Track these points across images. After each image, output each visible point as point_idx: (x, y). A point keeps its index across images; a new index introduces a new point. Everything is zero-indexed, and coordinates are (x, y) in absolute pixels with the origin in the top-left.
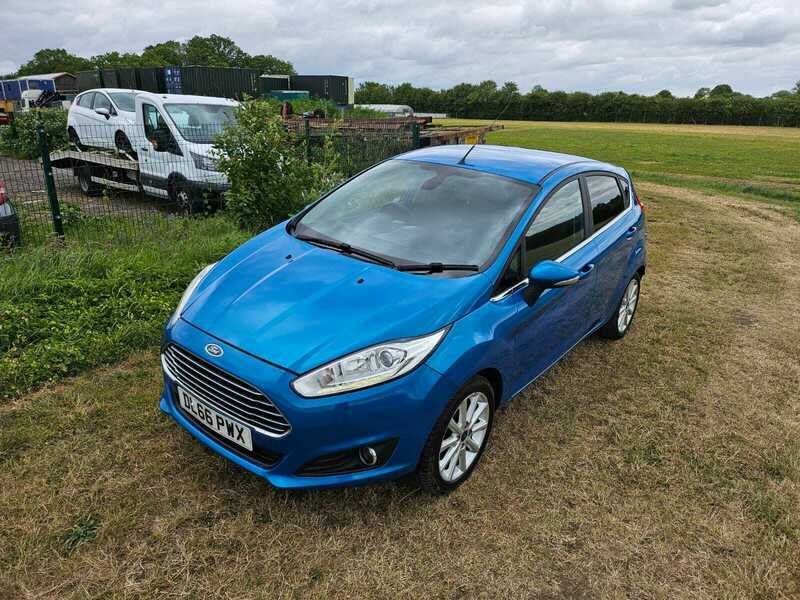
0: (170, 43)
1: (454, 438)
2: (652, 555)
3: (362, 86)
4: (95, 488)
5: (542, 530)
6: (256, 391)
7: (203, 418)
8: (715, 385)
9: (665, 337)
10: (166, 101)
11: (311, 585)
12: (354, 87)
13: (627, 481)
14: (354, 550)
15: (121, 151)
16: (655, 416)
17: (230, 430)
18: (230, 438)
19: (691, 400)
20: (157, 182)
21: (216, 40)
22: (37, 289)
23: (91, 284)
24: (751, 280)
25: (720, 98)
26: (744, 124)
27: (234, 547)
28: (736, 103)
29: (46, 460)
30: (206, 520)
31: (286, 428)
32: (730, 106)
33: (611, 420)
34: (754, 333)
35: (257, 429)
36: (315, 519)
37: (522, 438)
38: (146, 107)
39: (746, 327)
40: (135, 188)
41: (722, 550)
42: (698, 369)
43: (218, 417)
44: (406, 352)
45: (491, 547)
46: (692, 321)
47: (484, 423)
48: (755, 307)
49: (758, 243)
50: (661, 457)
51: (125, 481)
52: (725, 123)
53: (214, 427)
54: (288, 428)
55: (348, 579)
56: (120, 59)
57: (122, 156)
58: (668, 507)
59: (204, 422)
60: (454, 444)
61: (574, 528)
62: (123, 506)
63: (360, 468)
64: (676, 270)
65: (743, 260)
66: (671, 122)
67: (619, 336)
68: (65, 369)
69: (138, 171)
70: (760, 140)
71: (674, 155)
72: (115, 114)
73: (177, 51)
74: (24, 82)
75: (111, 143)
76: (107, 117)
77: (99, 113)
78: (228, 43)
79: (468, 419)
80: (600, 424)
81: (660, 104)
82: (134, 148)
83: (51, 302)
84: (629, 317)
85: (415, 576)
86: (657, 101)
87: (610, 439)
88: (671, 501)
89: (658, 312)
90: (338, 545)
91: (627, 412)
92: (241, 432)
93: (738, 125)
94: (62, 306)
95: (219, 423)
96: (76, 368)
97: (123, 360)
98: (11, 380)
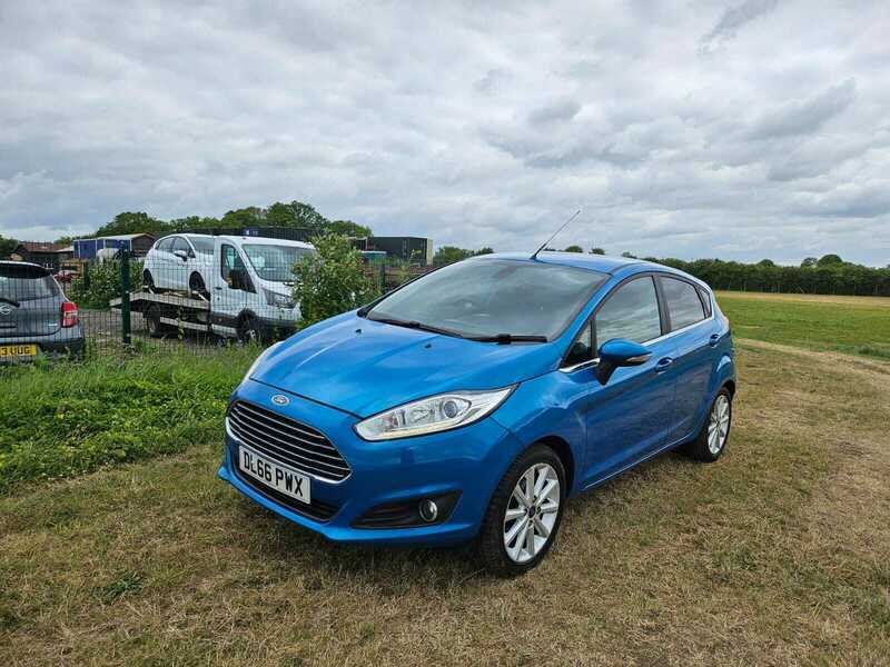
0: (251, 209)
1: (521, 511)
2: (742, 642)
3: (441, 250)
4: (144, 550)
5: (619, 614)
6: (319, 434)
7: (262, 476)
8: (821, 504)
9: (765, 462)
10: (245, 242)
11: (361, 644)
12: (433, 251)
13: (717, 580)
14: (409, 617)
15: (195, 292)
16: (750, 527)
17: (289, 483)
18: (287, 492)
19: (792, 517)
20: (226, 321)
21: (296, 206)
22: (102, 388)
23: (156, 387)
24: (863, 419)
25: (828, 267)
26: (857, 294)
27: (282, 607)
28: (846, 272)
29: (97, 526)
30: (255, 583)
31: (346, 473)
32: (841, 275)
33: (701, 529)
34: (864, 462)
35: (317, 477)
36: (369, 589)
37: (599, 537)
38: (224, 248)
39: (857, 458)
40: (204, 328)
41: (824, 644)
42: (800, 490)
43: (277, 470)
44: (470, 403)
45: (561, 625)
46: (795, 450)
47: (554, 504)
48: (866, 441)
49: (871, 390)
50: (755, 562)
51: (175, 547)
52: (837, 293)
53: (272, 484)
54: (349, 472)
55: (402, 640)
56: (200, 223)
57: (196, 297)
58: (761, 604)
59: (263, 480)
60: (521, 517)
61: (654, 615)
62: (170, 567)
63: (419, 523)
64: (778, 407)
65: (855, 402)
66: (776, 291)
67: (712, 458)
68: (124, 454)
69: (209, 311)
70: (877, 309)
71: (779, 321)
72: (194, 257)
73: (257, 216)
74: (101, 241)
75: (185, 284)
76: (185, 259)
77: (178, 255)
78: (308, 209)
79: (536, 494)
80: (688, 532)
81: (762, 272)
82: (207, 288)
83: (114, 401)
84: (722, 440)
85: (475, 643)
86: (757, 268)
87: (699, 544)
88: (765, 599)
89: (757, 441)
90: (393, 612)
91: (719, 523)
92: (299, 484)
93: (851, 294)
94: (124, 405)
95: (278, 477)
96: (133, 455)
97: (182, 451)
98: (67, 461)
